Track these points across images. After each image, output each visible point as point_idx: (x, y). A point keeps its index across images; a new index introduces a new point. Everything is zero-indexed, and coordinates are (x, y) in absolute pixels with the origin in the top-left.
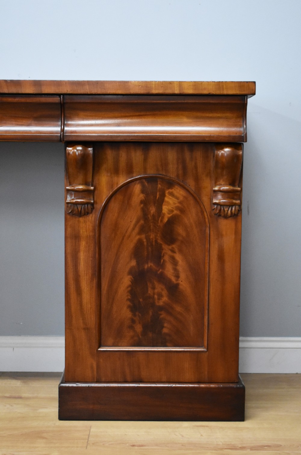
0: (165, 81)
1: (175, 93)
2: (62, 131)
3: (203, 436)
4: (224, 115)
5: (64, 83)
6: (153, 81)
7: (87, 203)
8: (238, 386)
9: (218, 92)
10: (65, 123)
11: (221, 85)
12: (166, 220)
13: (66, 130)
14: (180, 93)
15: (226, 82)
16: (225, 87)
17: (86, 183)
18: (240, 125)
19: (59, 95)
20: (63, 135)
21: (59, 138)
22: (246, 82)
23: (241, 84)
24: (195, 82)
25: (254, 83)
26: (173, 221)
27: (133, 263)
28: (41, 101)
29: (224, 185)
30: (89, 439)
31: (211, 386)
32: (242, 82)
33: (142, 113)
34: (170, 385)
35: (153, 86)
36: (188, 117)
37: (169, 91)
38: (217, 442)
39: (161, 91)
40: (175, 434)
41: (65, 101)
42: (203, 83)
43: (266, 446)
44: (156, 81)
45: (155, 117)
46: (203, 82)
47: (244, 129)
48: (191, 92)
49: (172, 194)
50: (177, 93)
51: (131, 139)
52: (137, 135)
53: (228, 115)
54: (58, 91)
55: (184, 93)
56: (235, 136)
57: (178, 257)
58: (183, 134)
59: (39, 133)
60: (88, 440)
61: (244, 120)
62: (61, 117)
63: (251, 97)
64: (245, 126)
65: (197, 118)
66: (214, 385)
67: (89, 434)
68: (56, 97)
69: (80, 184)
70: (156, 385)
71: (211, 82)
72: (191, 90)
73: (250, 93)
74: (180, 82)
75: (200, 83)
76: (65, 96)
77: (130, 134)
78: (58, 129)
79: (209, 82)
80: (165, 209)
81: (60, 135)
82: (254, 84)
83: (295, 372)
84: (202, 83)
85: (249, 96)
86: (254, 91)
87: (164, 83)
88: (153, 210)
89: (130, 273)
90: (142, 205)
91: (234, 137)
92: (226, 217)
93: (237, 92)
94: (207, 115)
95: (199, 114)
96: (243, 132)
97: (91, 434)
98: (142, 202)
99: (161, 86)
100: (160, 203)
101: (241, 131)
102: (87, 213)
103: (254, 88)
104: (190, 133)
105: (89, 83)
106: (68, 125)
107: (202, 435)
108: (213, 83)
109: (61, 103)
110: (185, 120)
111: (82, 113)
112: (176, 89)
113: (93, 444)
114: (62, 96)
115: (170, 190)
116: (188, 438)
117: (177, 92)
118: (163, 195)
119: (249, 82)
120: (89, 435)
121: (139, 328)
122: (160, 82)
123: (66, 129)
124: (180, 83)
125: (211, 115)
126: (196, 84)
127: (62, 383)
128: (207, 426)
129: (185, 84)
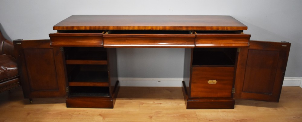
86: (247, 29)
117: (226, 29)
129: (228, 27)
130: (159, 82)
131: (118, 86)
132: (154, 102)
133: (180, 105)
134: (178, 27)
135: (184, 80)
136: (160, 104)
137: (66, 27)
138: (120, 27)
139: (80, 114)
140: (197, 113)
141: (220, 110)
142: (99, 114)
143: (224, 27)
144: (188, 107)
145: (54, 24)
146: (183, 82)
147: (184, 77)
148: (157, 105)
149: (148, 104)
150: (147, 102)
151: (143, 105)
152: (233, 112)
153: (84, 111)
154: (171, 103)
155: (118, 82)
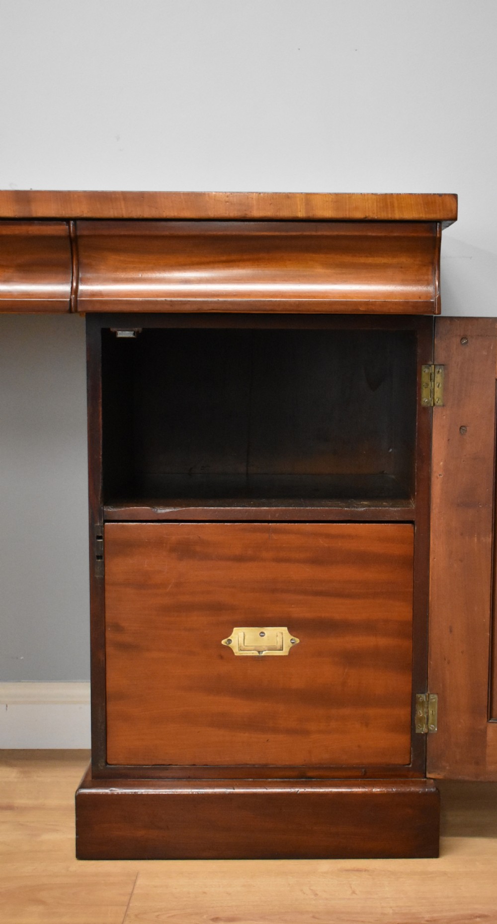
0: (276, 193)
1: (298, 217)
2: (73, 293)
3: (356, 894)
4: (395, 261)
5: (76, 196)
6: (253, 193)
8: (427, 790)
9: (383, 215)
10: (80, 275)
11: (389, 201)
13: (82, 290)
14: (309, 217)
15: (398, 195)
16: (396, 205)
18: (427, 280)
19: (67, 220)
20: (76, 300)
21: (68, 306)
22: (438, 194)
23: (429, 200)
24: (336, 194)
25: (455, 196)
28: (30, 232)
30: (131, 905)
31: (374, 790)
32: (430, 194)
33: (234, 257)
34: (294, 789)
35: (255, 203)
36: (326, 265)
37: (285, 213)
38: (382, 907)
39: (269, 213)
40: (302, 890)
41: (78, 233)
42: (353, 197)
43: (480, 916)
44: (260, 193)
45: (258, 265)
46: (353, 194)
47: (436, 289)
48: (328, 214)
50: (302, 216)
51: (210, 308)
52: (225, 301)
53: (404, 260)
54: (64, 212)
55: (315, 217)
56: (417, 302)
58: (314, 297)
59: (28, 296)
60: (128, 905)
61: (435, 271)
62: (71, 265)
63: (450, 224)
64: (437, 283)
65: (342, 266)
66: (379, 788)
67: (132, 892)
68: (61, 225)
70: (267, 789)
71: (368, 194)
72: (330, 212)
73: (446, 217)
74: (307, 194)
75: (347, 196)
76: (78, 222)
77: (208, 298)
78: (66, 288)
79: (364, 195)
81: (69, 300)
82: (454, 199)
84: (350, 196)
85: (444, 224)
86: (454, 213)
87: (275, 197)
91: (415, 305)
93: (421, 215)
94: (362, 260)
95: (348, 259)
96: (434, 294)
97: (135, 892)
99: (270, 202)
101: (430, 293)
103: (453, 207)
104: (327, 297)
105: (125, 196)
106: (86, 281)
107: (354, 892)
108: (374, 197)
109: (70, 236)
110: (320, 270)
111: (113, 258)
112: (299, 207)
113: (136, 916)
114: (72, 222)
116: (327, 899)
117: (301, 214)
119: (445, 195)
120: (131, 894)
122: (268, 194)
123: (82, 287)
124: (308, 197)
125: (370, 260)
126: (339, 199)
127: (82, 786)
128: (366, 870)
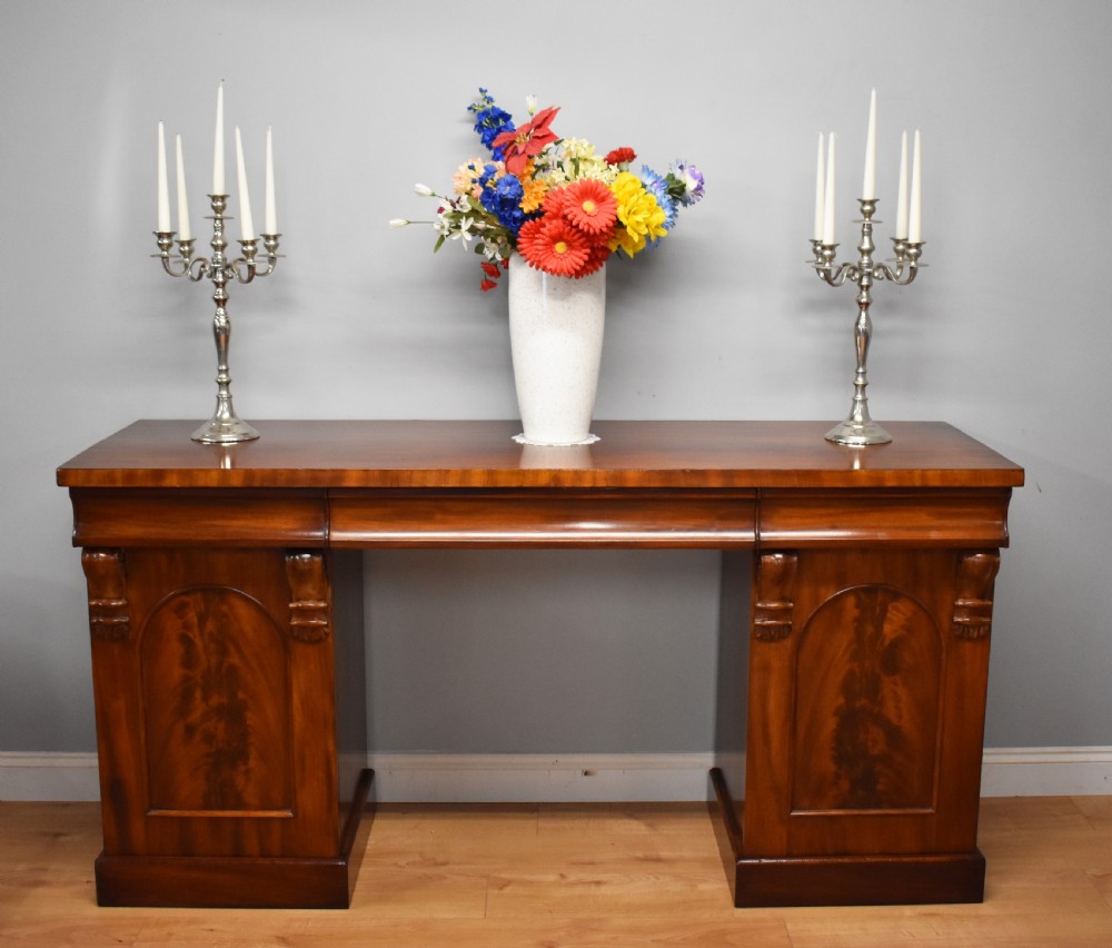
0: (902, 470)
1: (915, 486)
2: (756, 538)
4: (978, 511)
6: (887, 470)
7: (784, 626)
9: (974, 484)
10: (761, 527)
11: (978, 474)
12: (887, 643)
13: (762, 536)
14: (922, 486)
16: (983, 477)
17: (782, 599)
19: (755, 489)
20: (758, 543)
21: (753, 545)
23: (1006, 473)
24: (944, 470)
25: (1023, 470)
26: (895, 644)
27: (841, 700)
29: (970, 598)
31: (941, 858)
35: (886, 476)
37: (908, 484)
39: (896, 483)
41: (763, 497)
46: (955, 470)
47: (1004, 532)
48: (937, 483)
49: (897, 609)
50: (918, 485)
53: (983, 510)
55: (927, 485)
57: (901, 691)
66: (944, 857)
68: (751, 492)
69: (774, 601)
71: (965, 469)
73: (1016, 484)
75: (951, 471)
76: (763, 490)
78: (752, 535)
80: (887, 628)
81: (753, 542)
82: (1022, 473)
83: (1013, 795)
86: (1022, 481)
88: (870, 630)
89: (836, 714)
90: (855, 624)
92: (970, 639)
93: (999, 484)
94: (954, 510)
96: (1003, 535)
98: (857, 620)
99: (897, 476)
100: (879, 621)
101: (1000, 535)
102: (782, 638)
103: (1022, 478)
109: (757, 499)
114: (759, 490)
115: (895, 604)
117: (918, 483)
118: (884, 611)
119: (1016, 470)
121: (845, 785)
123: (762, 534)
124: (924, 472)
125: (959, 511)
126: (944, 473)
129: (930, 473)
130: (586, 774)
131: (369, 799)
132: (562, 876)
133: (702, 887)
134: (684, 471)
135: (716, 762)
136: (598, 883)
137: (123, 470)
138: (396, 474)
139: (170, 934)
140: (789, 926)
141: (908, 910)
142: (278, 937)
143: (911, 472)
144: (744, 897)
145: (64, 457)
146: (717, 775)
147: (719, 747)
148: (579, 890)
149: (531, 883)
150: (528, 877)
151: (507, 890)
152: (977, 916)
153: (191, 921)
154: (652, 879)
155: (367, 776)
